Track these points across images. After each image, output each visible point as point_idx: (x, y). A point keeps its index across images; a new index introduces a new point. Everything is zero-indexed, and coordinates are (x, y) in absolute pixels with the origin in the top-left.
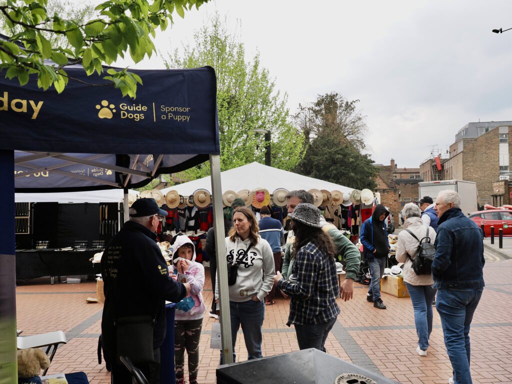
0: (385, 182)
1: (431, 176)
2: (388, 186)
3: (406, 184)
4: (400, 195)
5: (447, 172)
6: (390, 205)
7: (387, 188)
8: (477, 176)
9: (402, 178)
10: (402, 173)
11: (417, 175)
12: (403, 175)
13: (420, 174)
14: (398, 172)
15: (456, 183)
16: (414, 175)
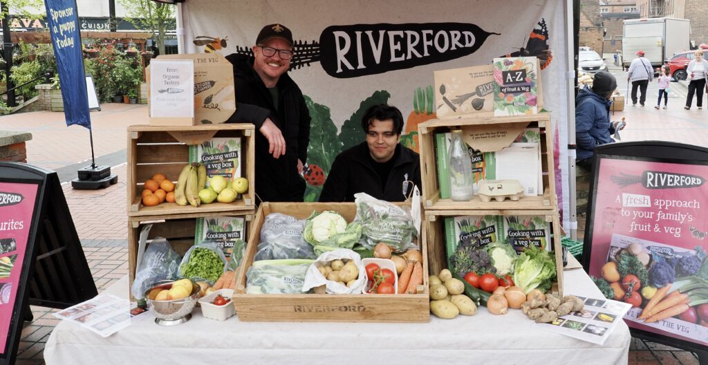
0: (589, 19)
1: (649, 10)
2: (592, 23)
3: (618, 19)
4: (605, 33)
5: (668, 4)
6: (593, 44)
7: (591, 25)
8: (702, 10)
9: (615, 12)
10: (614, 5)
11: (634, 7)
12: (615, 8)
13: (636, 7)
14: (610, 4)
15: (665, 21)
16: (630, 7)
